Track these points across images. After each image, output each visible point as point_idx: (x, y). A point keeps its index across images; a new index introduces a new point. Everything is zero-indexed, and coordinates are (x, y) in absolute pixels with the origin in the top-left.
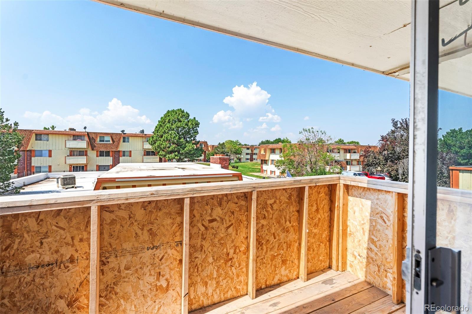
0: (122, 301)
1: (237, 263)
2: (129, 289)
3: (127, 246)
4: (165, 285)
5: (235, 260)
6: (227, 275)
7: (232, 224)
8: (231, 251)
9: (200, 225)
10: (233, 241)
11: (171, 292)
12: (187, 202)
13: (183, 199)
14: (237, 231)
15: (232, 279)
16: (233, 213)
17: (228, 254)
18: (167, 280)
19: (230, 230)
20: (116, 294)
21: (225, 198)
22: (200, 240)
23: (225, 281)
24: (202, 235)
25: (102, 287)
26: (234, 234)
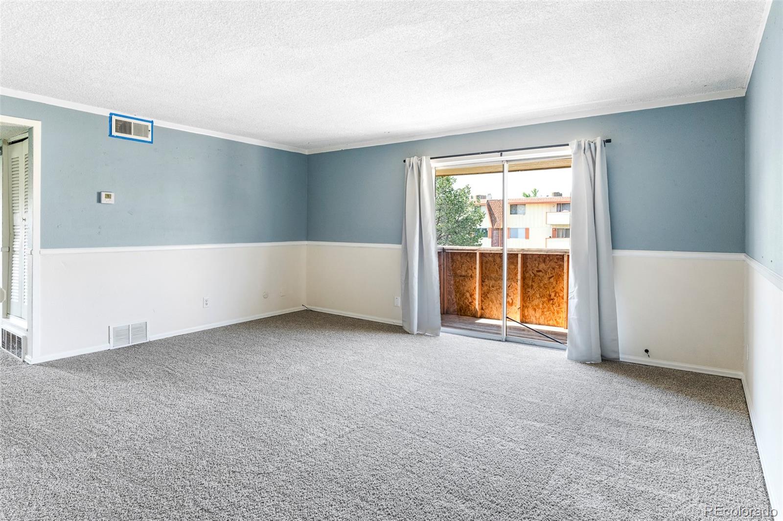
0: (490, 302)
1: (557, 303)
2: (493, 298)
3: (493, 275)
4: (511, 302)
5: (555, 300)
6: (549, 309)
7: (553, 276)
8: (553, 295)
9: (531, 272)
10: (554, 288)
11: (514, 306)
12: (520, 256)
13: (518, 254)
14: (557, 281)
15: (554, 313)
16: (554, 269)
17: (550, 296)
18: (512, 299)
19: (552, 280)
20: (488, 298)
21: (548, 258)
22: (531, 282)
23: (548, 313)
24: (533, 279)
25: (483, 292)
26: (554, 283)
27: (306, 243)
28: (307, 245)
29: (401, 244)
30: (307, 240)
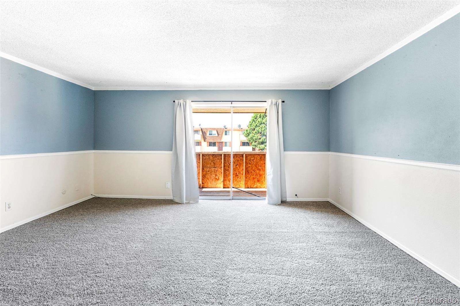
0: (207, 180)
1: (239, 177)
2: (209, 177)
3: (208, 166)
4: (218, 178)
5: (239, 176)
6: (236, 180)
7: (238, 164)
8: (238, 173)
9: (227, 163)
10: (238, 170)
11: (219, 180)
12: (223, 155)
13: (221, 155)
14: (240, 167)
15: (238, 182)
16: (238, 161)
17: (236, 174)
18: (218, 177)
19: (237, 166)
20: (206, 177)
21: (235, 156)
22: (227, 168)
23: (236, 182)
24: (228, 166)
25: (203, 175)
26: (238, 167)
27: (93, 151)
28: (94, 153)
29: (172, 151)
30: (94, 149)
